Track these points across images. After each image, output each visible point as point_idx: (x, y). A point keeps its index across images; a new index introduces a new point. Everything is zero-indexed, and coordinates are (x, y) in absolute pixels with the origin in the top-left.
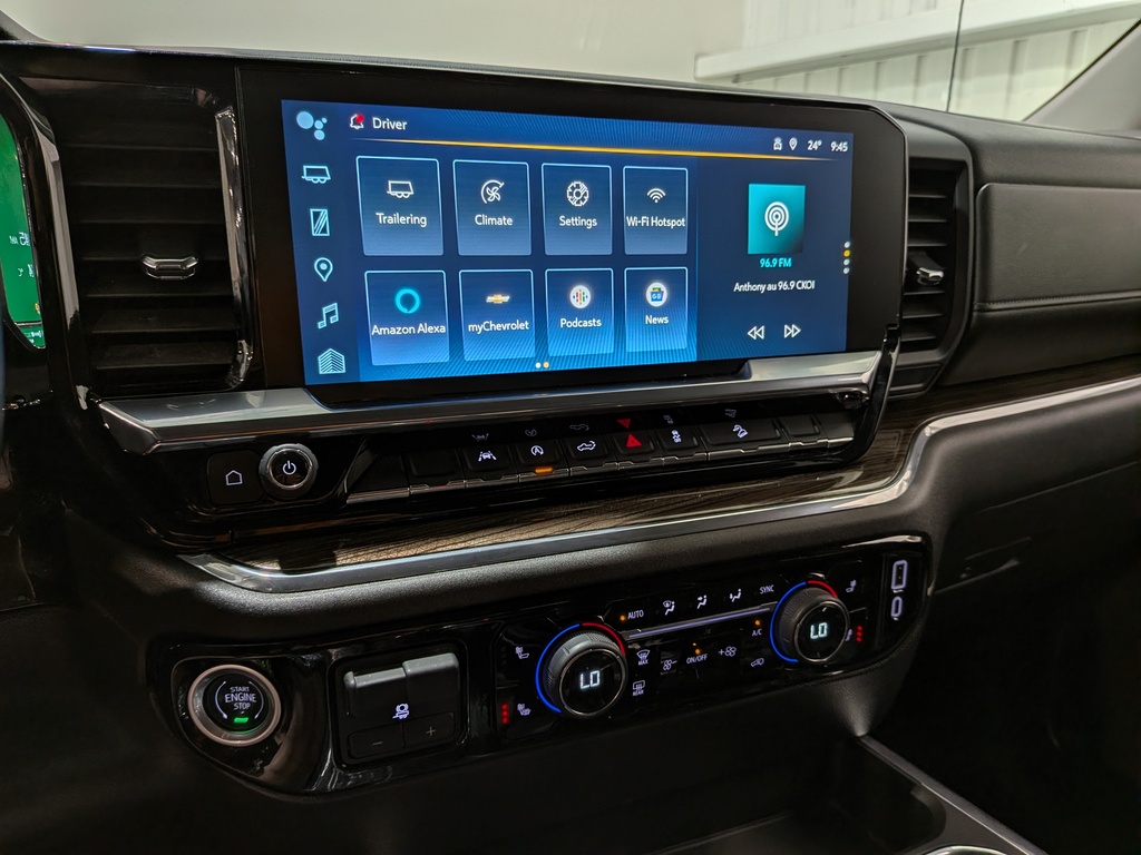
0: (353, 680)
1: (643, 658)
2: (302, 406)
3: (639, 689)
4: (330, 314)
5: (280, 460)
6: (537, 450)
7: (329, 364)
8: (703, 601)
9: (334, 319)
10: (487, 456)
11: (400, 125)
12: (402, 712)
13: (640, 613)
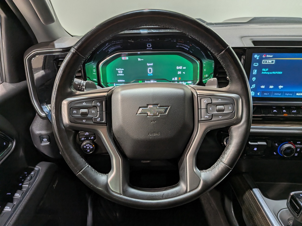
0: (250, 143)
1: (298, 150)
3: (296, 155)
6: (284, 111)
9: (254, 87)
10: (275, 111)
11: (271, 56)
12: (255, 149)
13: (300, 142)
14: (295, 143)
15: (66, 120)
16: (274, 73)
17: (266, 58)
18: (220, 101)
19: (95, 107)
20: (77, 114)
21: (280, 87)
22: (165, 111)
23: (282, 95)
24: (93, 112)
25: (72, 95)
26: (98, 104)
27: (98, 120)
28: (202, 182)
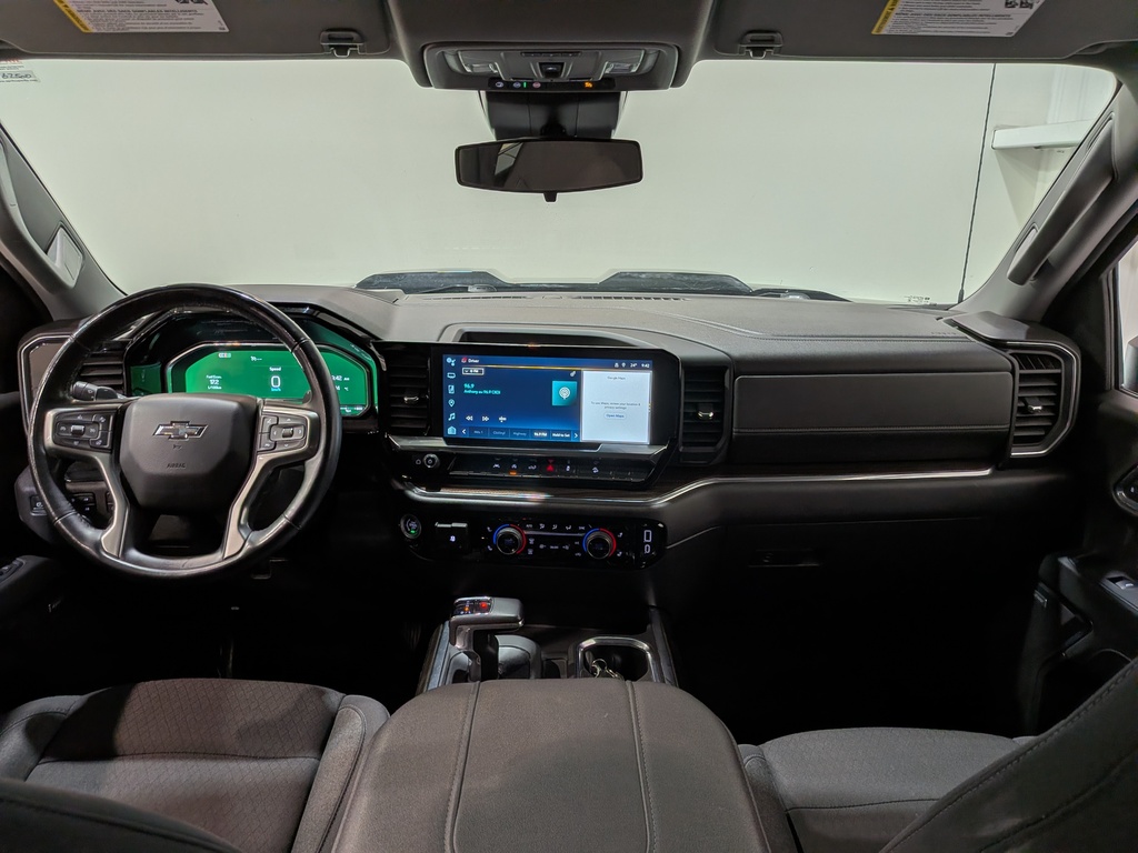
0: (438, 525)
1: (532, 541)
2: (439, 443)
3: (530, 552)
4: (452, 416)
5: (430, 458)
6: (514, 466)
7: (451, 431)
8: (555, 527)
9: (454, 418)
10: (497, 466)
11: (476, 361)
12: (453, 538)
13: (530, 525)
14: (522, 528)
15: (49, 440)
16: (486, 392)
17: (468, 364)
18: (289, 421)
19: (97, 423)
20: (67, 431)
21: (502, 419)
22: (199, 433)
23: (507, 435)
24: (92, 430)
25: (64, 403)
26: (102, 419)
27: (98, 443)
28: (247, 546)
